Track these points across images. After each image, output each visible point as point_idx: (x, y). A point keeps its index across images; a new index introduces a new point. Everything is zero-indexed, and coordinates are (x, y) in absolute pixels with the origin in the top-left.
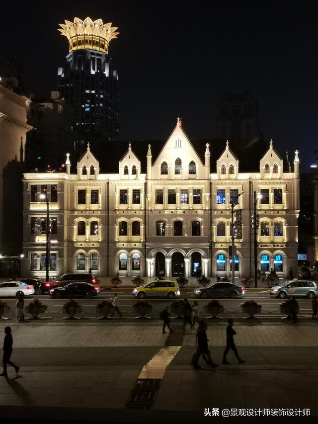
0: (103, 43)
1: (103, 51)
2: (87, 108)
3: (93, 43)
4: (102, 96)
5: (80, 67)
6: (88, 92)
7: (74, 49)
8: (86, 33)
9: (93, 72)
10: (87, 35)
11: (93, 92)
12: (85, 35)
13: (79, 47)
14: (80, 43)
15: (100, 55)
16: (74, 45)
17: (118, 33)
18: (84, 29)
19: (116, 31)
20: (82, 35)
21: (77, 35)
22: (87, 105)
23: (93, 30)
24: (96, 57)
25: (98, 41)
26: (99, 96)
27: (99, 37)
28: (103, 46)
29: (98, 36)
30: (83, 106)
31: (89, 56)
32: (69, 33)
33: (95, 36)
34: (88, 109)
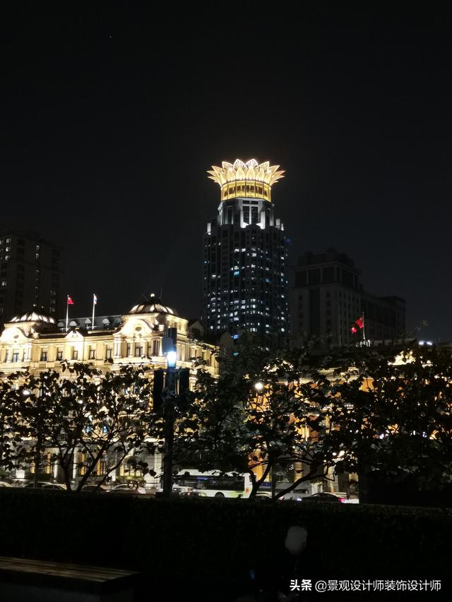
0: (261, 187)
1: (261, 196)
2: (237, 271)
3: (247, 188)
4: (254, 255)
5: (230, 221)
6: (237, 250)
7: (224, 198)
8: (237, 179)
9: (244, 225)
10: (239, 180)
11: (244, 250)
12: (236, 180)
13: (230, 196)
14: (231, 191)
15: (256, 203)
16: (226, 194)
17: (283, 172)
18: (235, 174)
19: (279, 170)
20: (233, 181)
21: (228, 182)
22: (236, 268)
23: (246, 173)
24: (250, 206)
25: (253, 185)
26: (251, 255)
27: (255, 180)
28: (261, 191)
29: (253, 180)
30: (232, 269)
31: (241, 206)
32: (220, 179)
33: (249, 180)
34: (236, 273)
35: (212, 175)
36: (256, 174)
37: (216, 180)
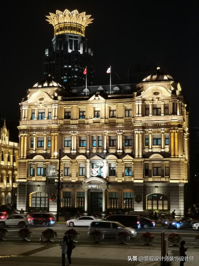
0: (80, 28)
1: (80, 34)
2: (65, 79)
3: (71, 28)
4: (77, 70)
5: (60, 48)
6: (66, 66)
7: (57, 34)
8: (65, 22)
9: (70, 51)
10: (66, 23)
11: (70, 66)
12: (65, 23)
13: (61, 33)
14: (61, 29)
15: (77, 37)
16: (58, 31)
17: (92, 19)
18: (64, 18)
19: (90, 18)
20: (63, 23)
21: (59, 24)
22: (65, 77)
23: (71, 18)
24: (74, 39)
25: (75, 26)
26: (74, 70)
27: (76, 23)
28: (79, 30)
29: (75, 23)
30: (62, 78)
31: (68, 39)
32: (54, 21)
33: (73, 23)
34: (66, 80)
35: (48, 19)
36: (77, 19)
37: (51, 22)
